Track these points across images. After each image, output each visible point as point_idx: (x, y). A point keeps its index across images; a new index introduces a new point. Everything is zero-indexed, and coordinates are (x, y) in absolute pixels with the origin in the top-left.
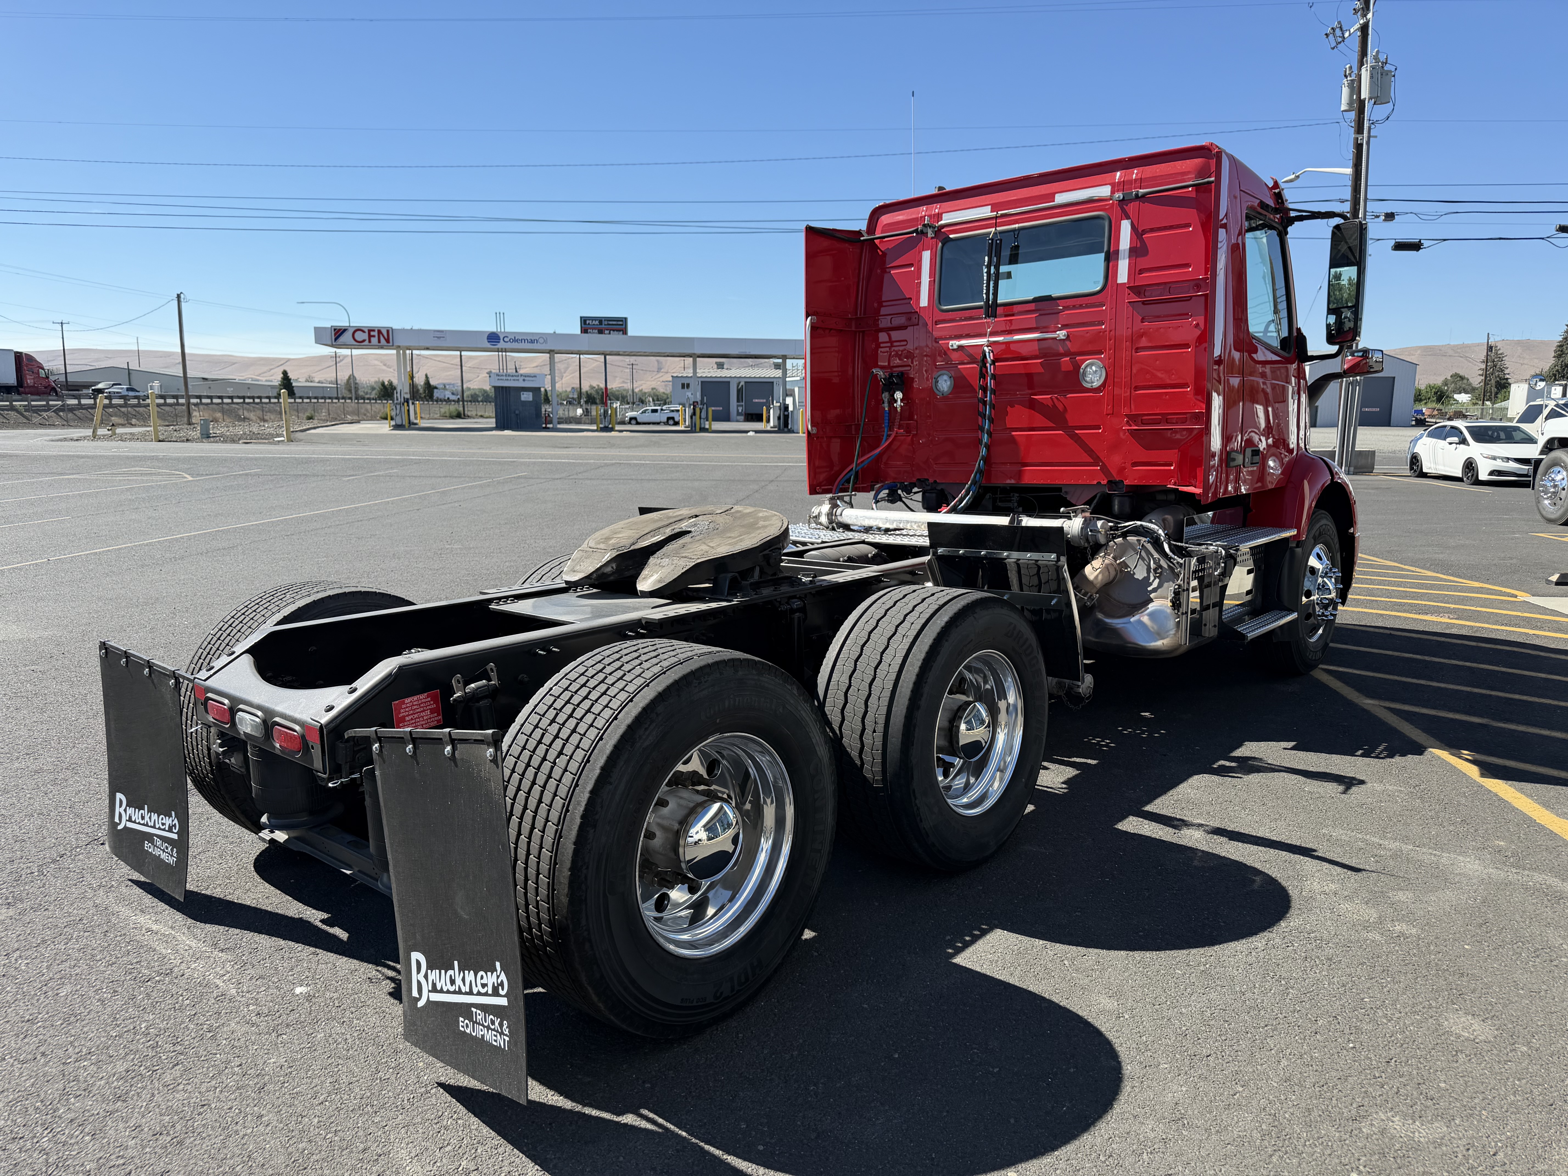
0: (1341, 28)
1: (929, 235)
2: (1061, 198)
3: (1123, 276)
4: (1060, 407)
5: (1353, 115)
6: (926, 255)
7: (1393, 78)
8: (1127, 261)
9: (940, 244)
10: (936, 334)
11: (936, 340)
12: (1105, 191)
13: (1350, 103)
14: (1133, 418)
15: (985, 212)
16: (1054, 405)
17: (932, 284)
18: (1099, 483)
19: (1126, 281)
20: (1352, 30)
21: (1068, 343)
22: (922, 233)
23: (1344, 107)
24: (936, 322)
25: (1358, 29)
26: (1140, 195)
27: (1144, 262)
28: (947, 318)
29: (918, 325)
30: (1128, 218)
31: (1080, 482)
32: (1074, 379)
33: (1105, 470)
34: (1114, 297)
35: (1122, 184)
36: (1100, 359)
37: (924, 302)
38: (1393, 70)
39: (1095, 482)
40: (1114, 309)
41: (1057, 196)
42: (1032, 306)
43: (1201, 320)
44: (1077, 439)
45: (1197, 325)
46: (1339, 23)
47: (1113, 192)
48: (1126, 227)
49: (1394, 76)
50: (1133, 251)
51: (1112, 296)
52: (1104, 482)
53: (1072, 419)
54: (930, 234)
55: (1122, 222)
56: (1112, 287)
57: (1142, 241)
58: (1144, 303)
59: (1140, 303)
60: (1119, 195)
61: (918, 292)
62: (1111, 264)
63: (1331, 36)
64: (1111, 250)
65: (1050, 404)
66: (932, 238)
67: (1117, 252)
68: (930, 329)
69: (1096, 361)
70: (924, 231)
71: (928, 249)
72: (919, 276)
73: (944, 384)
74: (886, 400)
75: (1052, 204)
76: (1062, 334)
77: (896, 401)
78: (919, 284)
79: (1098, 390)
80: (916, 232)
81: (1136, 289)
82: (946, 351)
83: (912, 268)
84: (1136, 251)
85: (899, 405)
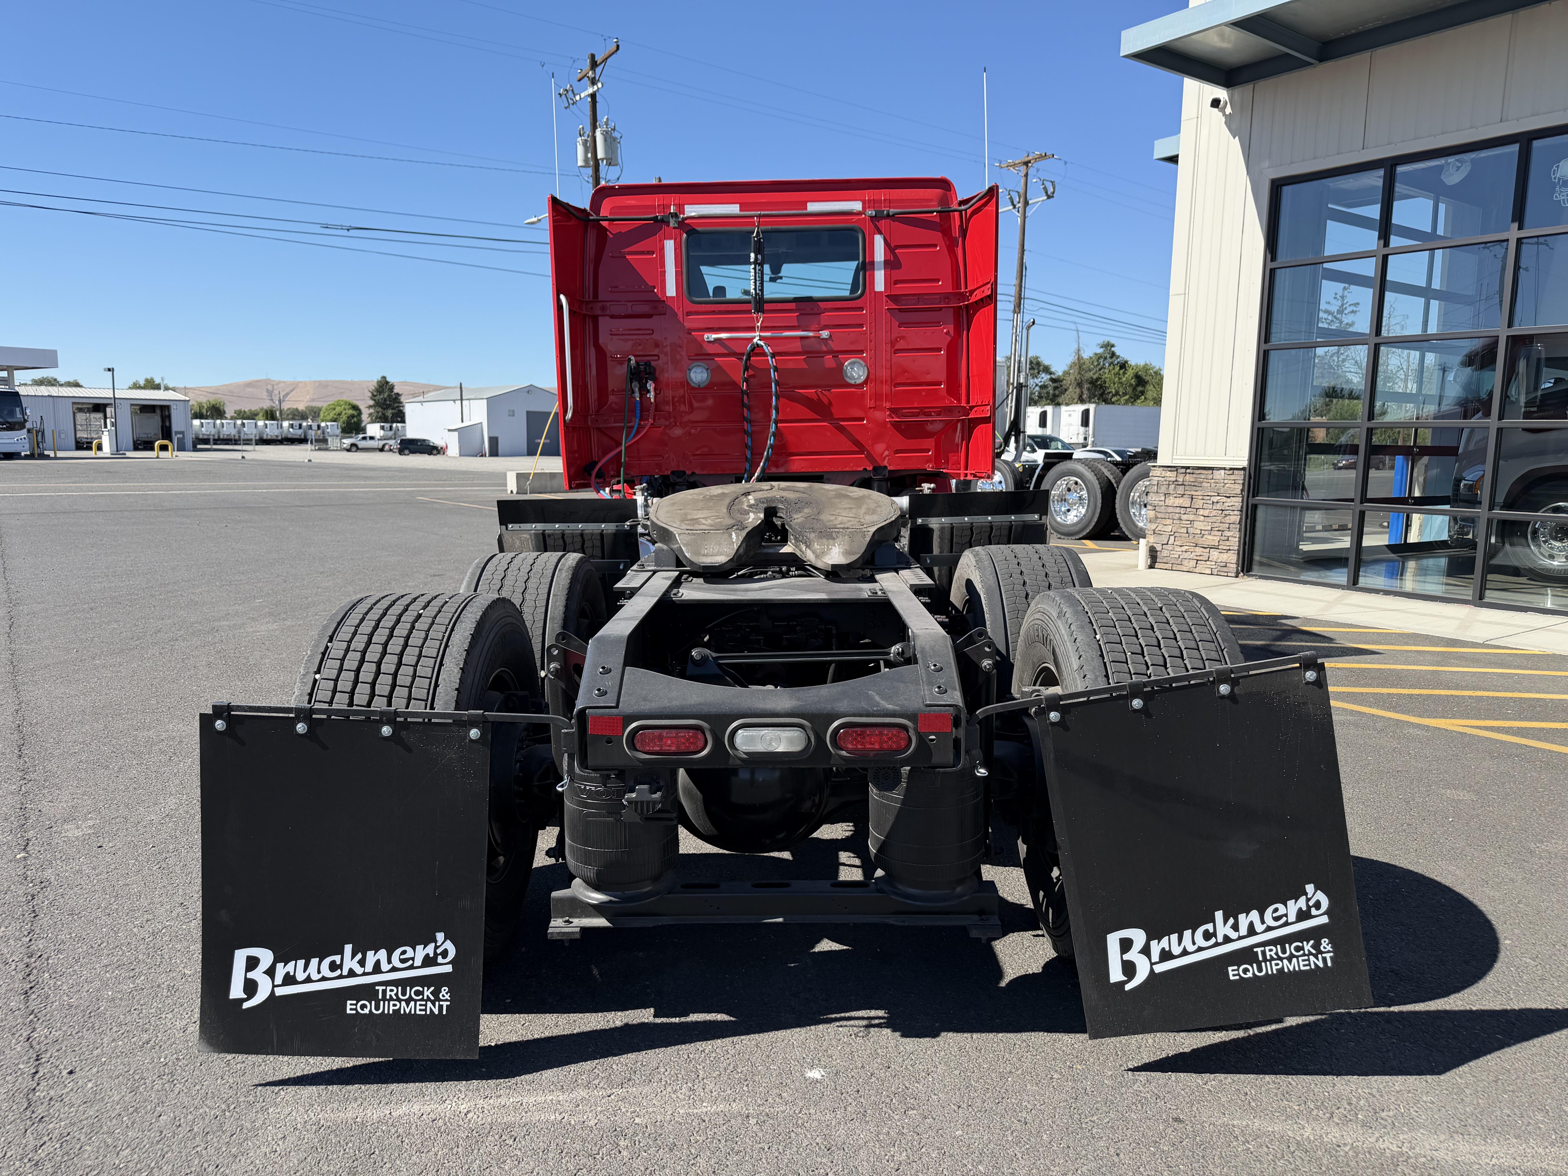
0: (573, 91)
1: (671, 225)
2: (813, 207)
3: (880, 284)
4: (826, 401)
5: (590, 171)
6: (669, 246)
7: (619, 145)
8: (883, 272)
9: (685, 235)
10: (687, 325)
11: (689, 331)
12: (857, 206)
13: (586, 160)
14: (894, 411)
15: (733, 209)
16: (819, 399)
17: (678, 274)
18: (865, 469)
19: (883, 290)
20: (583, 95)
21: (830, 342)
22: (664, 222)
23: (580, 163)
24: (687, 313)
25: (588, 95)
26: (891, 214)
27: (898, 274)
28: (701, 310)
29: (665, 314)
30: (880, 233)
31: (847, 469)
32: (837, 376)
33: (870, 457)
34: (873, 303)
35: (872, 202)
36: (863, 359)
37: (671, 290)
38: (619, 137)
39: (861, 469)
40: (873, 314)
41: (809, 204)
42: (793, 306)
43: (951, 328)
44: (842, 429)
45: (948, 333)
46: (571, 86)
47: (864, 208)
48: (879, 242)
49: (619, 143)
50: (887, 264)
51: (870, 302)
52: (870, 468)
53: (837, 412)
54: (672, 223)
55: (875, 236)
56: (870, 294)
57: (894, 254)
58: (899, 310)
59: (897, 310)
60: (871, 212)
61: (663, 282)
62: (867, 273)
63: (563, 96)
64: (867, 261)
65: (815, 398)
66: (674, 228)
67: (872, 263)
68: (681, 319)
69: (858, 360)
70: (665, 220)
71: (672, 239)
72: (663, 265)
73: (699, 375)
74: (637, 389)
75: (804, 212)
76: (825, 334)
77: (648, 391)
78: (664, 273)
79: (861, 385)
80: (655, 219)
81: (892, 298)
82: (700, 343)
83: (654, 256)
84: (891, 264)
85: (652, 395)
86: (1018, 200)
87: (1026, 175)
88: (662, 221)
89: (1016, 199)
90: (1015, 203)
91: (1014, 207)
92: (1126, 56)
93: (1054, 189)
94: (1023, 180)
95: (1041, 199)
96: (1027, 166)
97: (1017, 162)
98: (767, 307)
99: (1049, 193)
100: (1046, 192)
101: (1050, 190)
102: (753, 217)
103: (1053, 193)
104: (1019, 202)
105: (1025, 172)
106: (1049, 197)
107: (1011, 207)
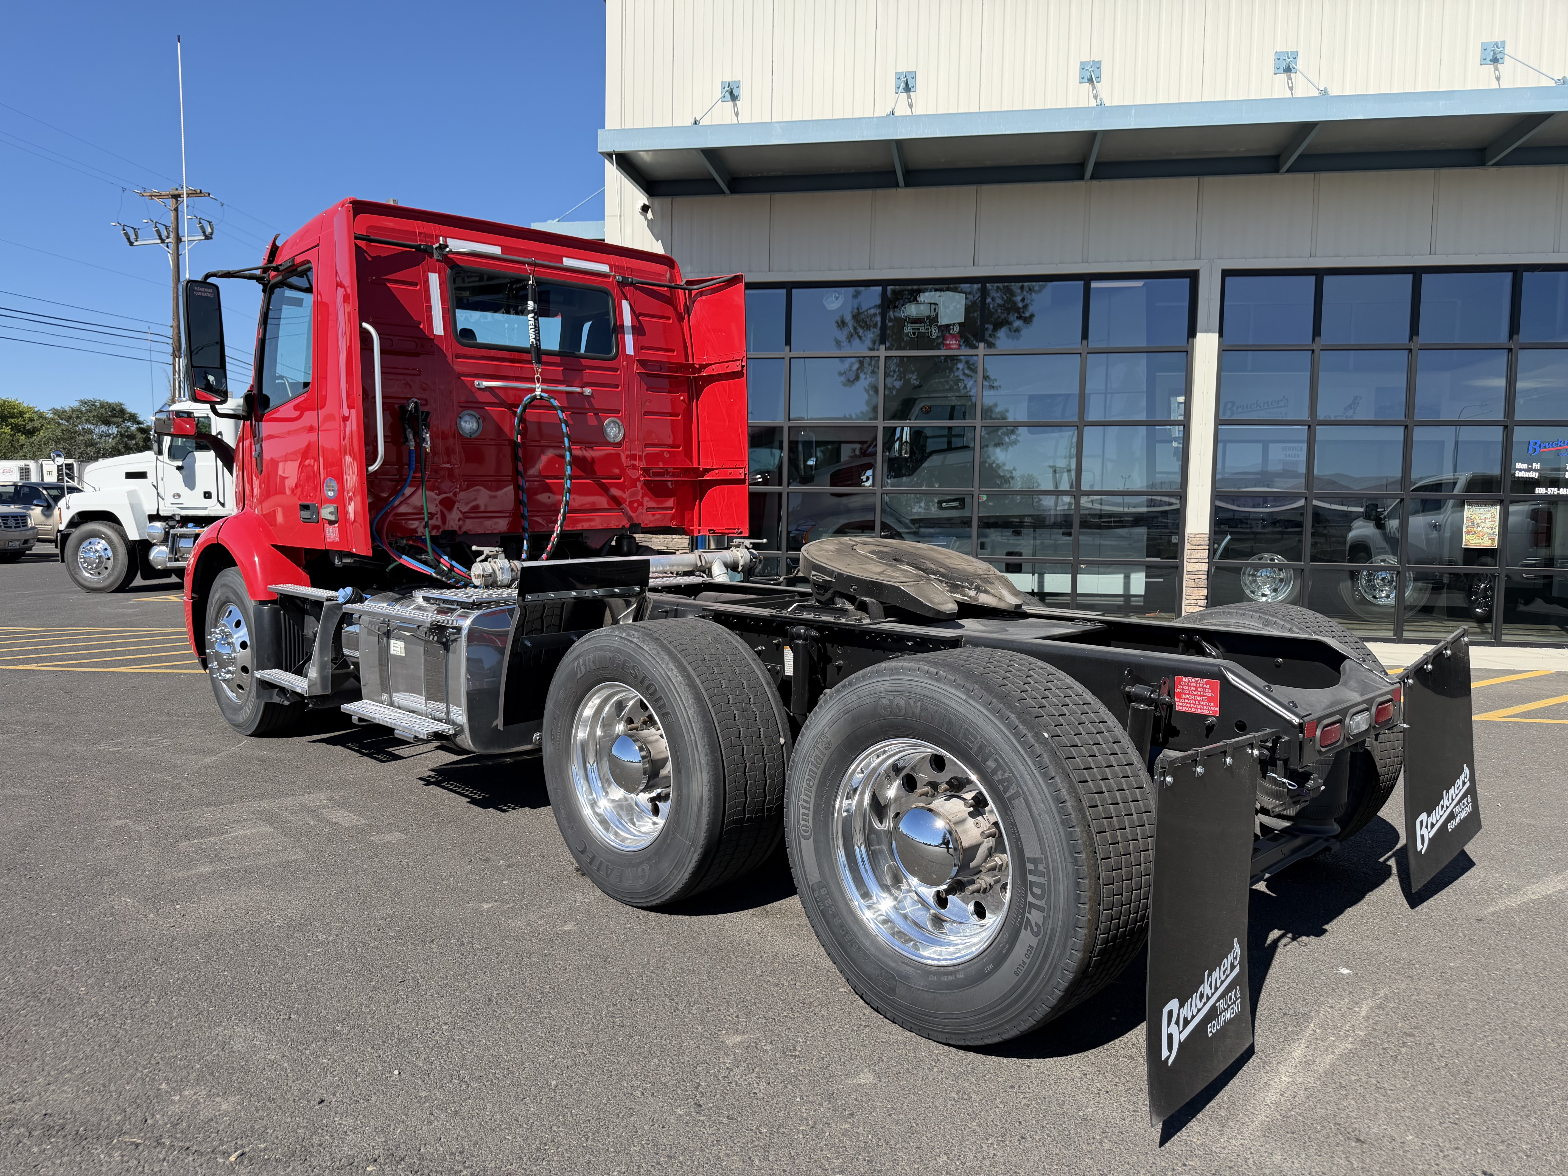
1: (435, 257)
2: (568, 262)
3: (630, 348)
4: (589, 458)
6: (434, 279)
8: (632, 336)
9: (450, 271)
10: (456, 368)
11: (458, 375)
12: (605, 269)
14: (646, 470)
16: (584, 456)
17: (446, 313)
18: (624, 526)
19: (633, 353)
21: (592, 399)
22: (427, 252)
24: (456, 355)
26: (634, 282)
27: (644, 341)
29: (433, 354)
30: (627, 299)
32: (599, 434)
33: (627, 516)
34: (626, 366)
35: (618, 267)
36: (619, 418)
37: (438, 328)
39: (621, 526)
40: (627, 377)
41: (564, 259)
42: (558, 359)
43: (686, 396)
44: (603, 487)
45: (683, 400)
47: (611, 271)
48: (626, 307)
50: (635, 329)
51: (624, 365)
52: (627, 525)
53: (599, 470)
54: (436, 255)
55: (622, 301)
56: (623, 356)
57: (639, 321)
58: (648, 374)
59: (646, 375)
60: (617, 277)
61: (430, 318)
62: (619, 337)
64: (618, 324)
65: (580, 455)
66: (438, 261)
67: (622, 326)
68: (450, 361)
69: (616, 419)
70: (429, 250)
71: (436, 272)
72: (428, 300)
73: (469, 425)
74: (411, 437)
75: (560, 265)
76: (588, 391)
77: (424, 439)
78: (429, 308)
79: (619, 444)
80: (418, 248)
81: (642, 362)
82: (472, 391)
83: (418, 287)
84: (638, 330)
85: (427, 446)
86: (166, 234)
87: (176, 210)
88: (425, 251)
89: (164, 234)
90: (164, 237)
91: (163, 241)
92: (602, 153)
93: (212, 229)
94: (172, 214)
95: (197, 238)
96: (177, 201)
97: (163, 193)
98: (544, 358)
99: (207, 233)
100: (204, 232)
101: (208, 230)
102: (524, 263)
103: (212, 234)
104: (168, 237)
105: (174, 207)
106: (207, 237)
107: (159, 241)
